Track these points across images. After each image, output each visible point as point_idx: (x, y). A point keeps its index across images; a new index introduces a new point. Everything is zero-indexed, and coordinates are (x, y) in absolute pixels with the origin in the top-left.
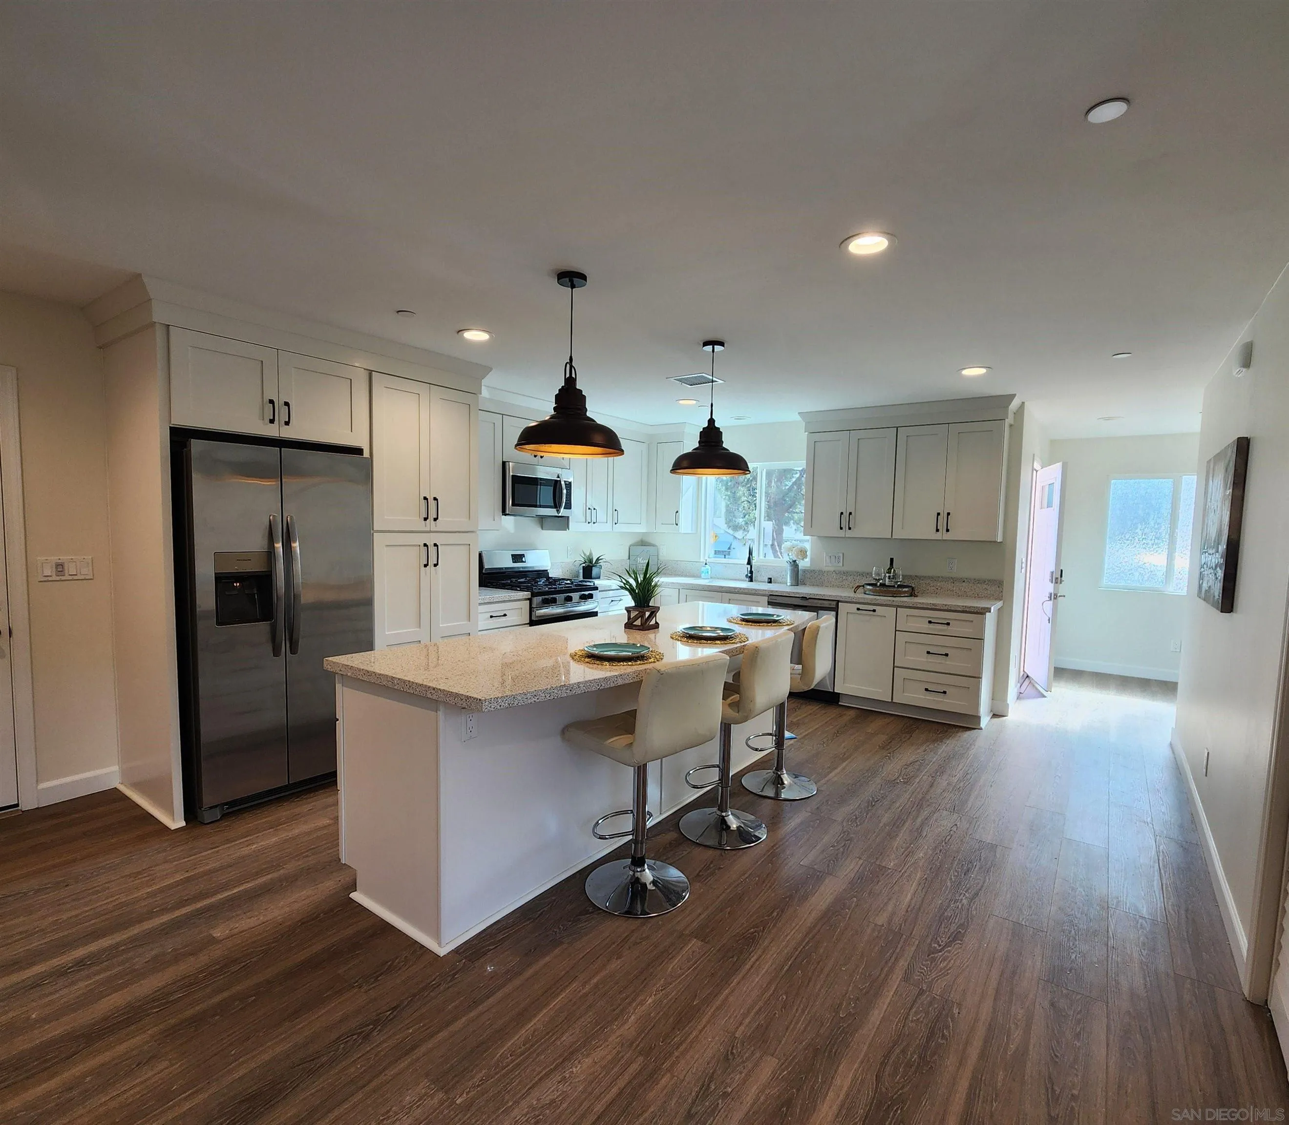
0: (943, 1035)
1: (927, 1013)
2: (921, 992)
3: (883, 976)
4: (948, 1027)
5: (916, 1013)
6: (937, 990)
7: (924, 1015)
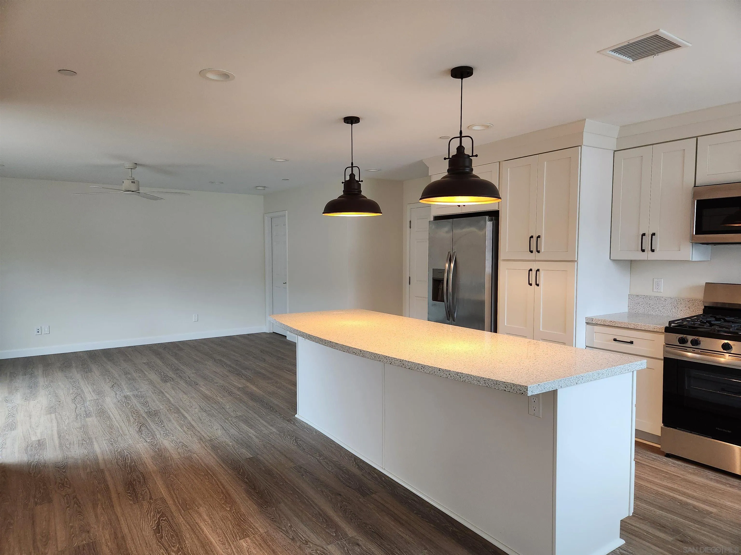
0: (130, 493)
1: (142, 495)
2: (151, 498)
3: (173, 493)
4: (130, 496)
5: (146, 492)
6: (146, 505)
7: (143, 494)
